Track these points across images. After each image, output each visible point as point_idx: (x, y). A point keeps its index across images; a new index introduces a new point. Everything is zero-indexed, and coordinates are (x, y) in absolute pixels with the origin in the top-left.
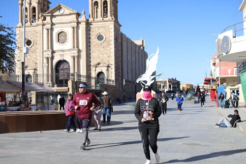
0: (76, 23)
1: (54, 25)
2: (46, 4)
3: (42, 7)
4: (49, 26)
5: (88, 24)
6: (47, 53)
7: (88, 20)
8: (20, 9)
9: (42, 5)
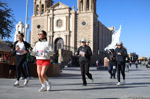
0: (68, 14)
1: (55, 15)
2: (50, 2)
3: (48, 4)
4: (51, 16)
5: (76, 14)
6: (50, 33)
7: (76, 12)
8: (34, 6)
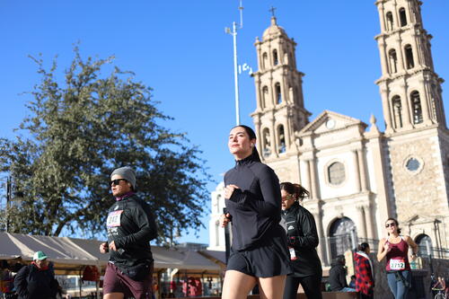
0: (360, 143)
1: (319, 151)
2: (302, 116)
3: (296, 122)
4: (309, 155)
5: (384, 140)
6: (310, 206)
7: (383, 133)
9: (295, 118)
